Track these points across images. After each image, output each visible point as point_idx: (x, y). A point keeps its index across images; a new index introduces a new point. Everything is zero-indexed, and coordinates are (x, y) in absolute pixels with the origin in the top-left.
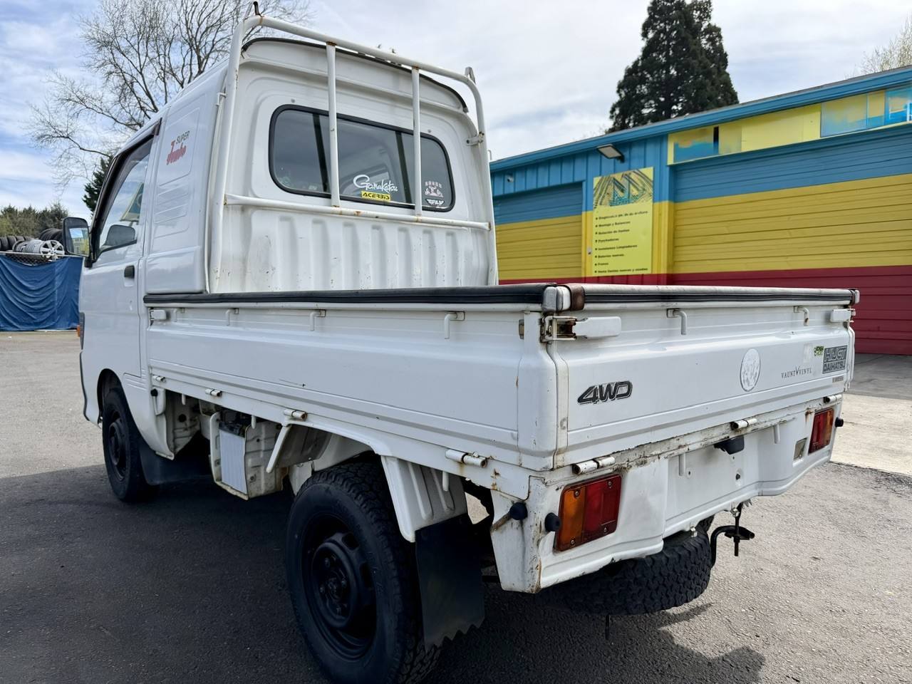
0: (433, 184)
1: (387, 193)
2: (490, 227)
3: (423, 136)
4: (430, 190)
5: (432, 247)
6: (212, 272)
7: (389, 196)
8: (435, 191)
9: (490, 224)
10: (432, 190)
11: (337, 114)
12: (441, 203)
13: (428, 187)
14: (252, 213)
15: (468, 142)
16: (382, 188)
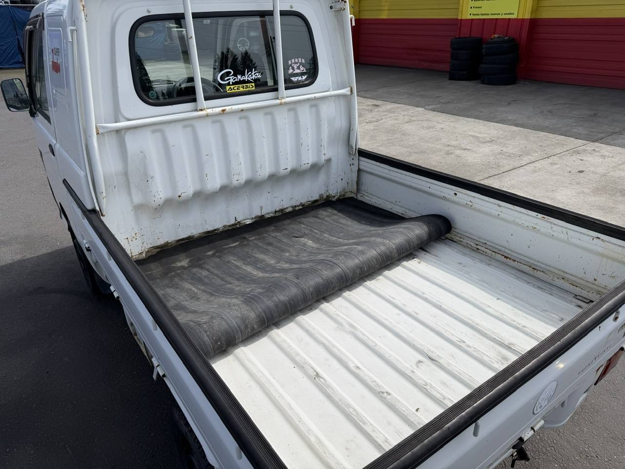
0: (297, 60)
1: (251, 82)
2: (351, 91)
3: (283, 13)
4: (293, 69)
5: (297, 122)
6: (98, 194)
7: (253, 84)
8: (298, 68)
9: (351, 89)
10: (295, 67)
11: (193, 14)
12: (304, 77)
13: (291, 65)
14: (125, 134)
15: (331, 7)
16: (246, 78)
